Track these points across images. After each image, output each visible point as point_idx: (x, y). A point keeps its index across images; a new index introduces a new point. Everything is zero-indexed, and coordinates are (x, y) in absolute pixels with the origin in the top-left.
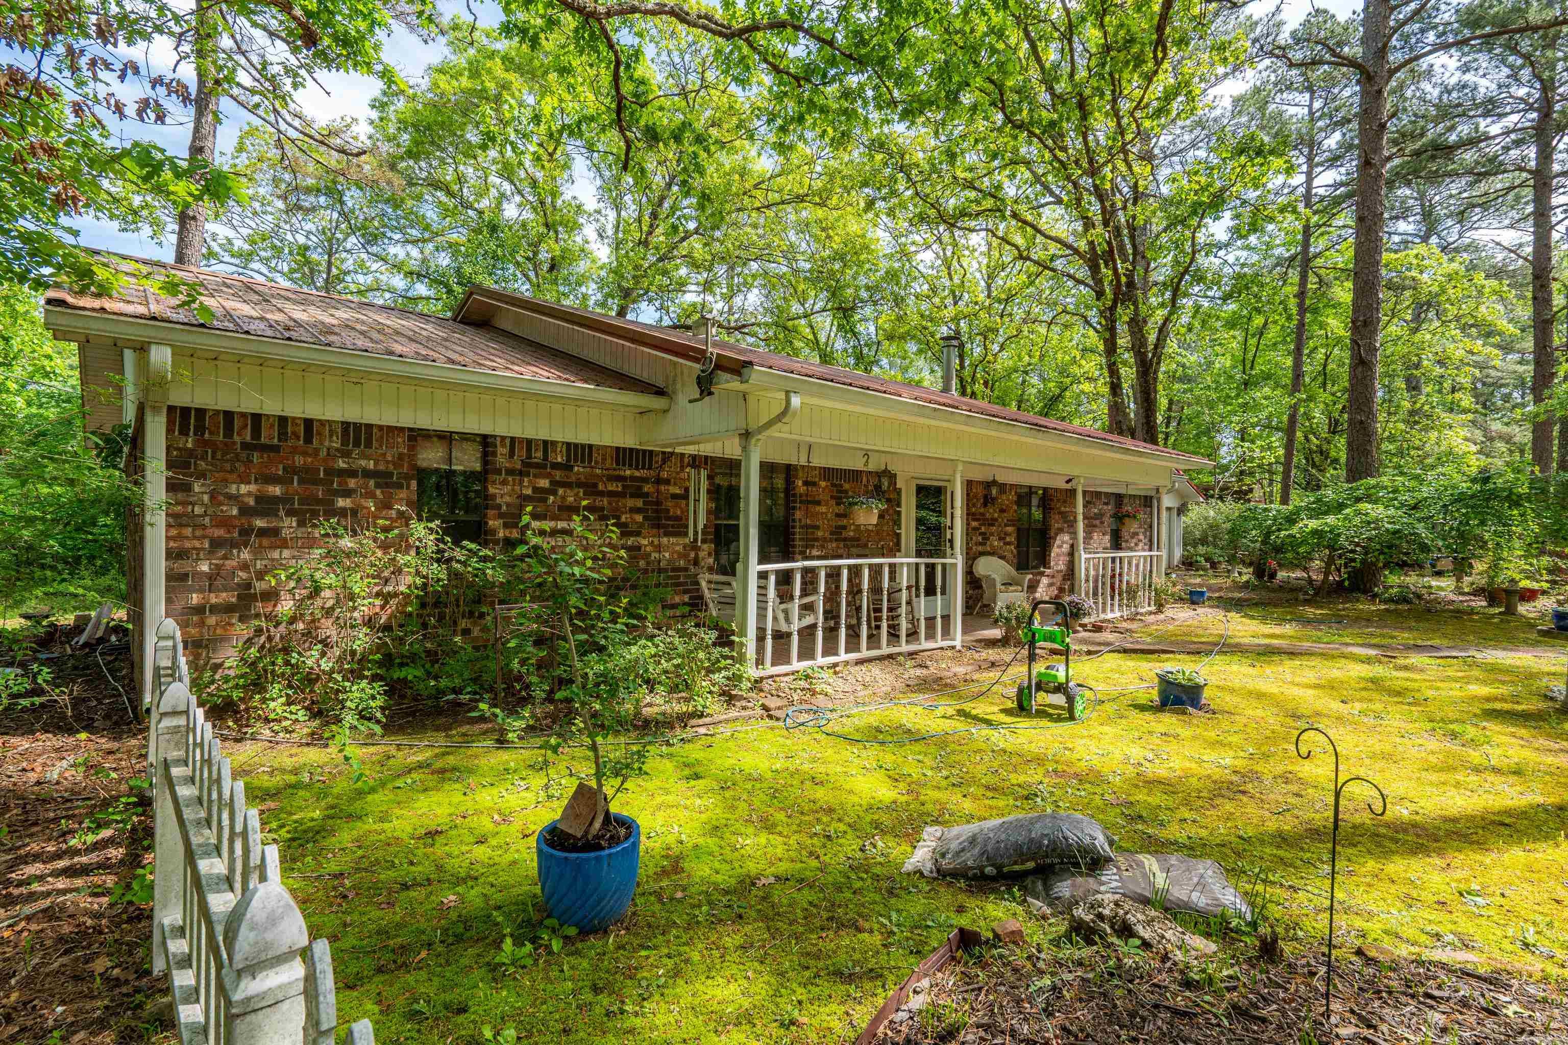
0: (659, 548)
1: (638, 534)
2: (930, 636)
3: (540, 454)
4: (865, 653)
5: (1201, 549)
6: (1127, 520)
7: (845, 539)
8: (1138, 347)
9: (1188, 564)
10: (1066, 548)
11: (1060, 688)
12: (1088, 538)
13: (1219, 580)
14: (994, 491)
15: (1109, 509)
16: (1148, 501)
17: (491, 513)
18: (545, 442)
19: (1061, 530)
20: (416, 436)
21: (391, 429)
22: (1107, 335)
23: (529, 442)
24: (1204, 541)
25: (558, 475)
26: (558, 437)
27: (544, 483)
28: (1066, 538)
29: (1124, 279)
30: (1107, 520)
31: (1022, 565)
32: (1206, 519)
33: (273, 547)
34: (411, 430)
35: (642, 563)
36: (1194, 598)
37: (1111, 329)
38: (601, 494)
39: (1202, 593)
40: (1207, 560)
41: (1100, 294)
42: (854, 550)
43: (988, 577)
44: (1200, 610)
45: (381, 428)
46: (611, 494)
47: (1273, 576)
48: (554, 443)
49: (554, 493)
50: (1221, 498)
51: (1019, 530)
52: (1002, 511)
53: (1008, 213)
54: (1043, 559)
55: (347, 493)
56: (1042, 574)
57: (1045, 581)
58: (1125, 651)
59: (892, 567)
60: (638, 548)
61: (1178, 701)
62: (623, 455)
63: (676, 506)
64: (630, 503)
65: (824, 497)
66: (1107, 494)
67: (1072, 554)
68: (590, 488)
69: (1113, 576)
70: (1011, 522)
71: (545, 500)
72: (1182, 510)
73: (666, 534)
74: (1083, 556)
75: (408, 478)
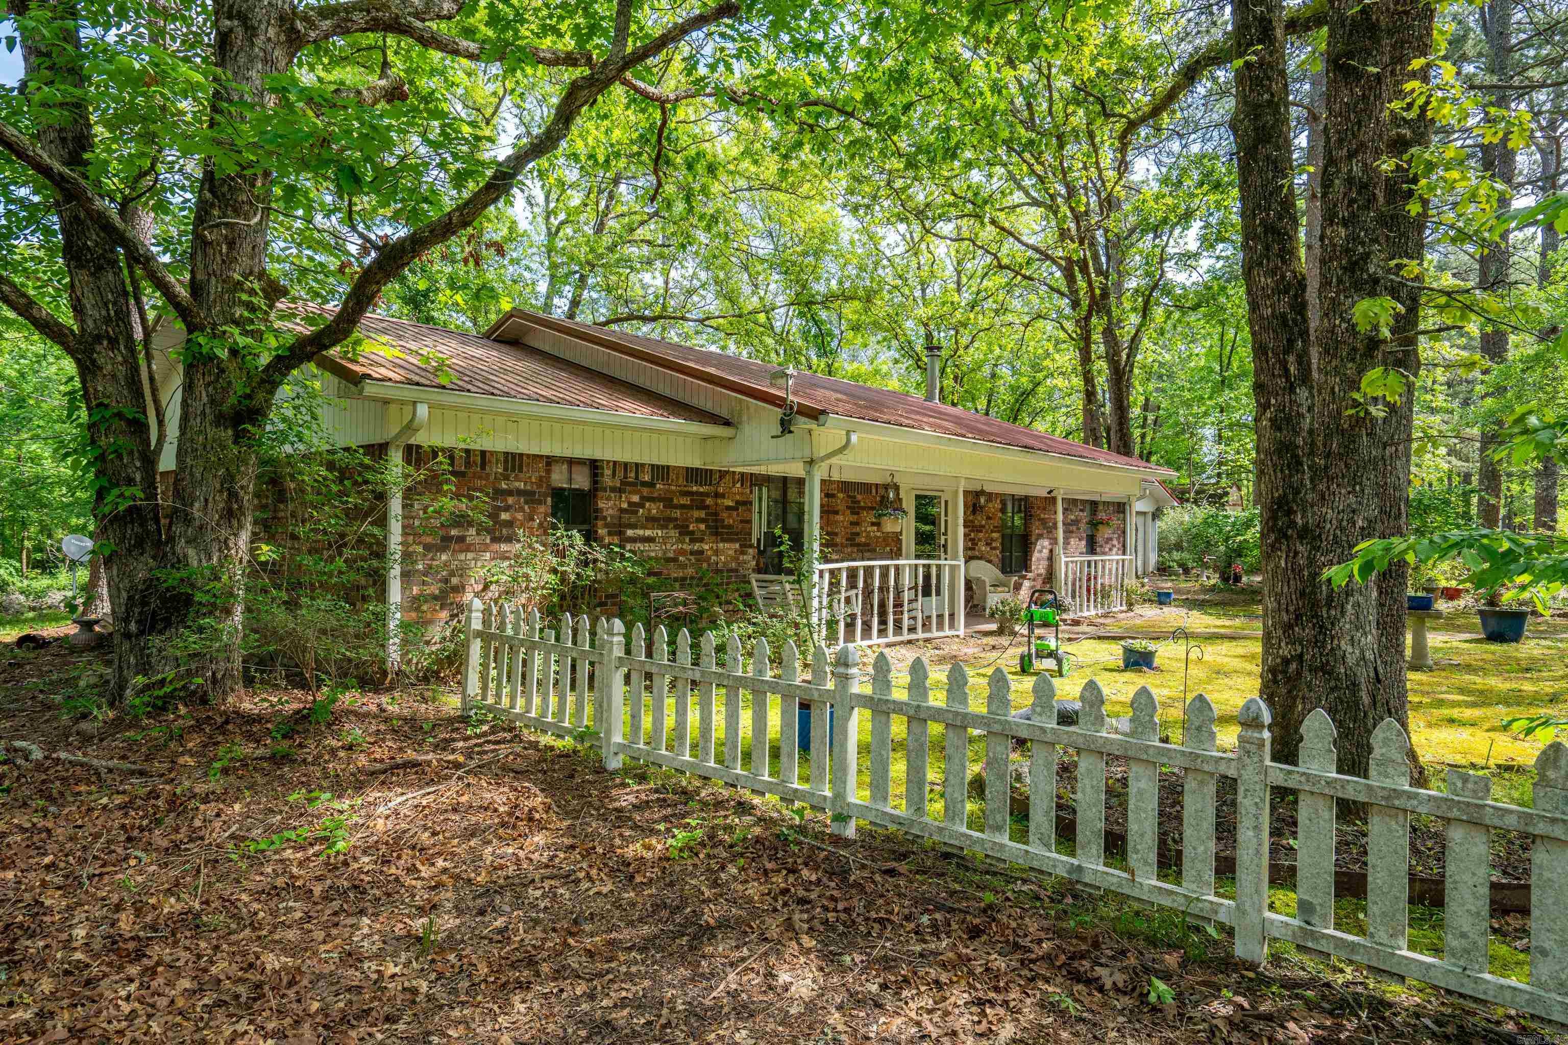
0: (716, 552)
1: (701, 540)
2: (940, 627)
3: (633, 475)
4: (891, 638)
5: (1176, 555)
6: (1100, 527)
7: (858, 545)
8: (1112, 358)
9: (1163, 570)
10: (1046, 552)
11: (1052, 654)
12: (1066, 542)
13: (1189, 584)
14: (982, 500)
15: (1084, 516)
16: (1121, 508)
17: (600, 523)
18: (637, 465)
19: (1040, 536)
20: (550, 461)
21: (536, 456)
22: (1082, 344)
23: (626, 465)
24: (1178, 547)
25: (645, 491)
26: (646, 460)
27: (636, 498)
28: (1046, 543)
29: (1098, 292)
30: (1083, 526)
31: (1007, 568)
32: (1182, 523)
33: (461, 551)
34: (548, 457)
35: (705, 565)
36: (1162, 599)
37: (1086, 339)
38: (676, 507)
39: (1169, 595)
40: (1180, 565)
41: (1075, 304)
42: (867, 554)
43: (978, 579)
44: (1166, 609)
45: (528, 456)
46: (683, 507)
47: (1237, 579)
48: (643, 465)
49: (643, 507)
50: (1196, 502)
51: (1003, 536)
52: (989, 518)
53: (986, 220)
54: (1025, 564)
55: (507, 509)
56: (1024, 577)
57: (1027, 584)
58: (1099, 638)
59: (897, 568)
60: (701, 552)
61: (1136, 663)
62: (693, 474)
63: (730, 517)
64: (697, 514)
65: (841, 507)
66: (1084, 502)
67: (1051, 558)
68: (668, 502)
69: (1089, 580)
70: (996, 529)
71: (637, 512)
72: (1157, 514)
73: (723, 540)
74: (1063, 560)
75: (546, 496)
